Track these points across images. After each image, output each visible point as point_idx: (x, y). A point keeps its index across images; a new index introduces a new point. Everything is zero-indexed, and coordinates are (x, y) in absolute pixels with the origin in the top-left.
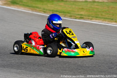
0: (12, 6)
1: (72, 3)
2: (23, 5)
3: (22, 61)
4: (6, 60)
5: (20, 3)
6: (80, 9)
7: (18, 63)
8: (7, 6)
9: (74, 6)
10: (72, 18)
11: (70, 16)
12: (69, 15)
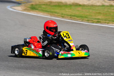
0: (31, 12)
1: (89, 7)
2: (42, 10)
3: (43, 64)
4: (28, 63)
5: (40, 9)
6: (97, 13)
7: (39, 65)
8: (26, 12)
9: (91, 11)
10: (90, 22)
11: (87, 21)
12: (86, 19)
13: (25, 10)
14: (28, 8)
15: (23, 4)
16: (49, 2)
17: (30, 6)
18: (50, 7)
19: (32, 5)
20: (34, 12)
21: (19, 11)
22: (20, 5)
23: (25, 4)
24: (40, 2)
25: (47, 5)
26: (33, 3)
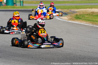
13: (70, 19)
14: (73, 18)
15: (69, 15)
16: (92, 12)
17: (74, 16)
18: (92, 17)
19: (77, 15)
20: (78, 21)
21: (65, 20)
22: (67, 15)
23: (71, 14)
24: (83, 13)
25: (89, 15)
26: (78, 14)
